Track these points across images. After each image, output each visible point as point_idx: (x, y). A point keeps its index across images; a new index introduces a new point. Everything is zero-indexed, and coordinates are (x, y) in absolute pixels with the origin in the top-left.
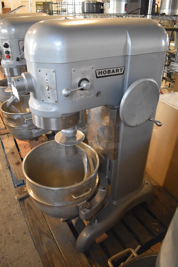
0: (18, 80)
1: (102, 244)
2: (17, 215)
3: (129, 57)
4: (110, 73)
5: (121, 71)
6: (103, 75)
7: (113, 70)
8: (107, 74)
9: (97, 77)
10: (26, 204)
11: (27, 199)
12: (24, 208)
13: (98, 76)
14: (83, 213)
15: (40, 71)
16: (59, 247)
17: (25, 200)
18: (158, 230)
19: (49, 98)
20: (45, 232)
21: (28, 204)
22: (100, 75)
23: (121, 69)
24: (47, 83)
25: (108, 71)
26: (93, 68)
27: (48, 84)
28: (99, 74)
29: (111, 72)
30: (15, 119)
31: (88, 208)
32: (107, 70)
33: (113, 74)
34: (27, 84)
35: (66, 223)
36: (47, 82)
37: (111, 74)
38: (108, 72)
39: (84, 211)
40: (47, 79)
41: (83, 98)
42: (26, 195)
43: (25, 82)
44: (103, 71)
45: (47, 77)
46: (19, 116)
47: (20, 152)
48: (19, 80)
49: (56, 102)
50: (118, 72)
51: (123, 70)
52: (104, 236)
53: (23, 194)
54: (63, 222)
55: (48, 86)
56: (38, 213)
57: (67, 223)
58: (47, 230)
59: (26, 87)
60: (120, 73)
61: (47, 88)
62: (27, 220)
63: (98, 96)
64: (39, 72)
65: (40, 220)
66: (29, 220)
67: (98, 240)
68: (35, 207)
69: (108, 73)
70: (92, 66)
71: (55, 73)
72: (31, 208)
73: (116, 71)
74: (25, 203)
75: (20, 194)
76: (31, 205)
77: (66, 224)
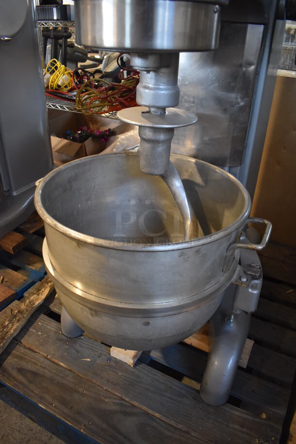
10: (14, 373)
11: (9, 358)
12: (16, 383)
16: (173, 423)
17: (5, 363)
20: (113, 408)
21: (21, 370)
35: (143, 364)
52: (250, 343)
54: (137, 367)
56: (62, 377)
57: (145, 363)
58: (113, 403)
65: (81, 390)
66: (52, 405)
68: (44, 368)
72: (35, 374)
74: (9, 369)
76: (30, 367)
77: (145, 369)
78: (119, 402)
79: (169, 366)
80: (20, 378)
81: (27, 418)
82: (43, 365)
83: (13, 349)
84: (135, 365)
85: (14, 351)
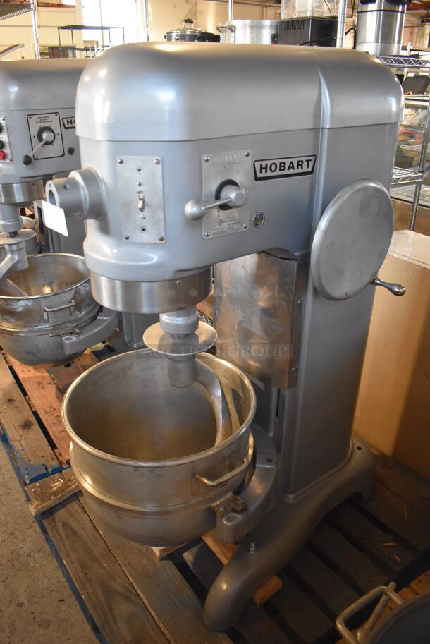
0: (65, 187)
1: (269, 607)
2: (36, 556)
3: (326, 132)
4: (284, 170)
5: (308, 167)
6: (269, 174)
7: (292, 163)
8: (278, 173)
9: (257, 179)
10: (60, 525)
11: (62, 510)
12: (56, 534)
13: (259, 175)
14: (230, 524)
15: (121, 162)
16: (161, 625)
17: (56, 514)
18: (398, 559)
19: (144, 230)
20: (120, 589)
21: (65, 524)
22: (264, 174)
23: (308, 161)
24: (139, 193)
25: (281, 163)
26: (247, 156)
27: (141, 196)
28: (261, 172)
29: (287, 166)
30: (20, 310)
31: (239, 509)
32: (278, 162)
33: (291, 171)
34: (87, 195)
35: (171, 562)
36: (141, 188)
37: (286, 172)
38: (281, 166)
39: (228, 520)
40: (142, 181)
41: (225, 229)
42: (58, 502)
43: (82, 192)
44: (269, 163)
45: (139, 178)
46: (30, 303)
47: (27, 397)
48: (68, 186)
49: (162, 239)
50: (302, 168)
51: (311, 164)
52: (275, 583)
53: (50, 499)
54: (163, 562)
55: (141, 199)
56: (94, 544)
57: (173, 561)
58: (122, 585)
59: (84, 204)
60: (305, 169)
61: (140, 204)
62: (67, 562)
63: (257, 225)
64: (118, 165)
65: (102, 562)
66: (72, 564)
67: (260, 596)
68: (84, 529)
69: (280, 170)
70: (246, 150)
71: (160, 165)
72: (74, 533)
73: (298, 165)
74: (57, 520)
75: (43, 501)
76: (74, 524)
77: (169, 565)
78: (127, 585)
79: (194, 572)
80: (61, 530)
81: (60, 571)
82: (85, 527)
83: (69, 503)
84: (162, 559)
85: (69, 506)
